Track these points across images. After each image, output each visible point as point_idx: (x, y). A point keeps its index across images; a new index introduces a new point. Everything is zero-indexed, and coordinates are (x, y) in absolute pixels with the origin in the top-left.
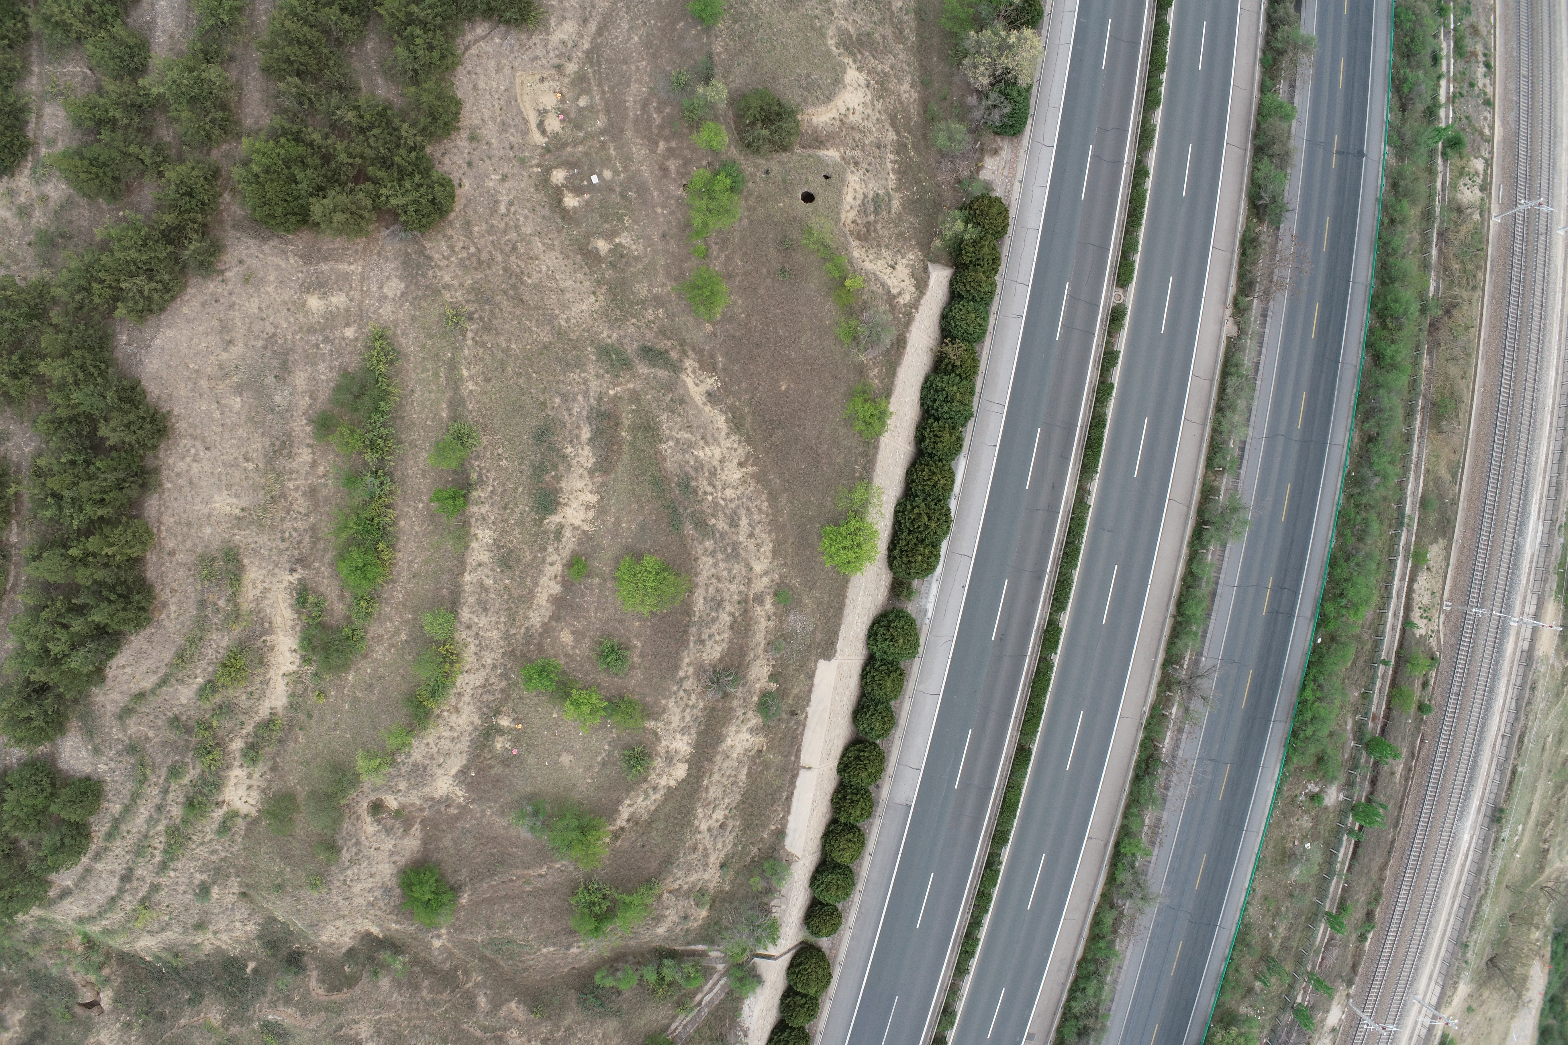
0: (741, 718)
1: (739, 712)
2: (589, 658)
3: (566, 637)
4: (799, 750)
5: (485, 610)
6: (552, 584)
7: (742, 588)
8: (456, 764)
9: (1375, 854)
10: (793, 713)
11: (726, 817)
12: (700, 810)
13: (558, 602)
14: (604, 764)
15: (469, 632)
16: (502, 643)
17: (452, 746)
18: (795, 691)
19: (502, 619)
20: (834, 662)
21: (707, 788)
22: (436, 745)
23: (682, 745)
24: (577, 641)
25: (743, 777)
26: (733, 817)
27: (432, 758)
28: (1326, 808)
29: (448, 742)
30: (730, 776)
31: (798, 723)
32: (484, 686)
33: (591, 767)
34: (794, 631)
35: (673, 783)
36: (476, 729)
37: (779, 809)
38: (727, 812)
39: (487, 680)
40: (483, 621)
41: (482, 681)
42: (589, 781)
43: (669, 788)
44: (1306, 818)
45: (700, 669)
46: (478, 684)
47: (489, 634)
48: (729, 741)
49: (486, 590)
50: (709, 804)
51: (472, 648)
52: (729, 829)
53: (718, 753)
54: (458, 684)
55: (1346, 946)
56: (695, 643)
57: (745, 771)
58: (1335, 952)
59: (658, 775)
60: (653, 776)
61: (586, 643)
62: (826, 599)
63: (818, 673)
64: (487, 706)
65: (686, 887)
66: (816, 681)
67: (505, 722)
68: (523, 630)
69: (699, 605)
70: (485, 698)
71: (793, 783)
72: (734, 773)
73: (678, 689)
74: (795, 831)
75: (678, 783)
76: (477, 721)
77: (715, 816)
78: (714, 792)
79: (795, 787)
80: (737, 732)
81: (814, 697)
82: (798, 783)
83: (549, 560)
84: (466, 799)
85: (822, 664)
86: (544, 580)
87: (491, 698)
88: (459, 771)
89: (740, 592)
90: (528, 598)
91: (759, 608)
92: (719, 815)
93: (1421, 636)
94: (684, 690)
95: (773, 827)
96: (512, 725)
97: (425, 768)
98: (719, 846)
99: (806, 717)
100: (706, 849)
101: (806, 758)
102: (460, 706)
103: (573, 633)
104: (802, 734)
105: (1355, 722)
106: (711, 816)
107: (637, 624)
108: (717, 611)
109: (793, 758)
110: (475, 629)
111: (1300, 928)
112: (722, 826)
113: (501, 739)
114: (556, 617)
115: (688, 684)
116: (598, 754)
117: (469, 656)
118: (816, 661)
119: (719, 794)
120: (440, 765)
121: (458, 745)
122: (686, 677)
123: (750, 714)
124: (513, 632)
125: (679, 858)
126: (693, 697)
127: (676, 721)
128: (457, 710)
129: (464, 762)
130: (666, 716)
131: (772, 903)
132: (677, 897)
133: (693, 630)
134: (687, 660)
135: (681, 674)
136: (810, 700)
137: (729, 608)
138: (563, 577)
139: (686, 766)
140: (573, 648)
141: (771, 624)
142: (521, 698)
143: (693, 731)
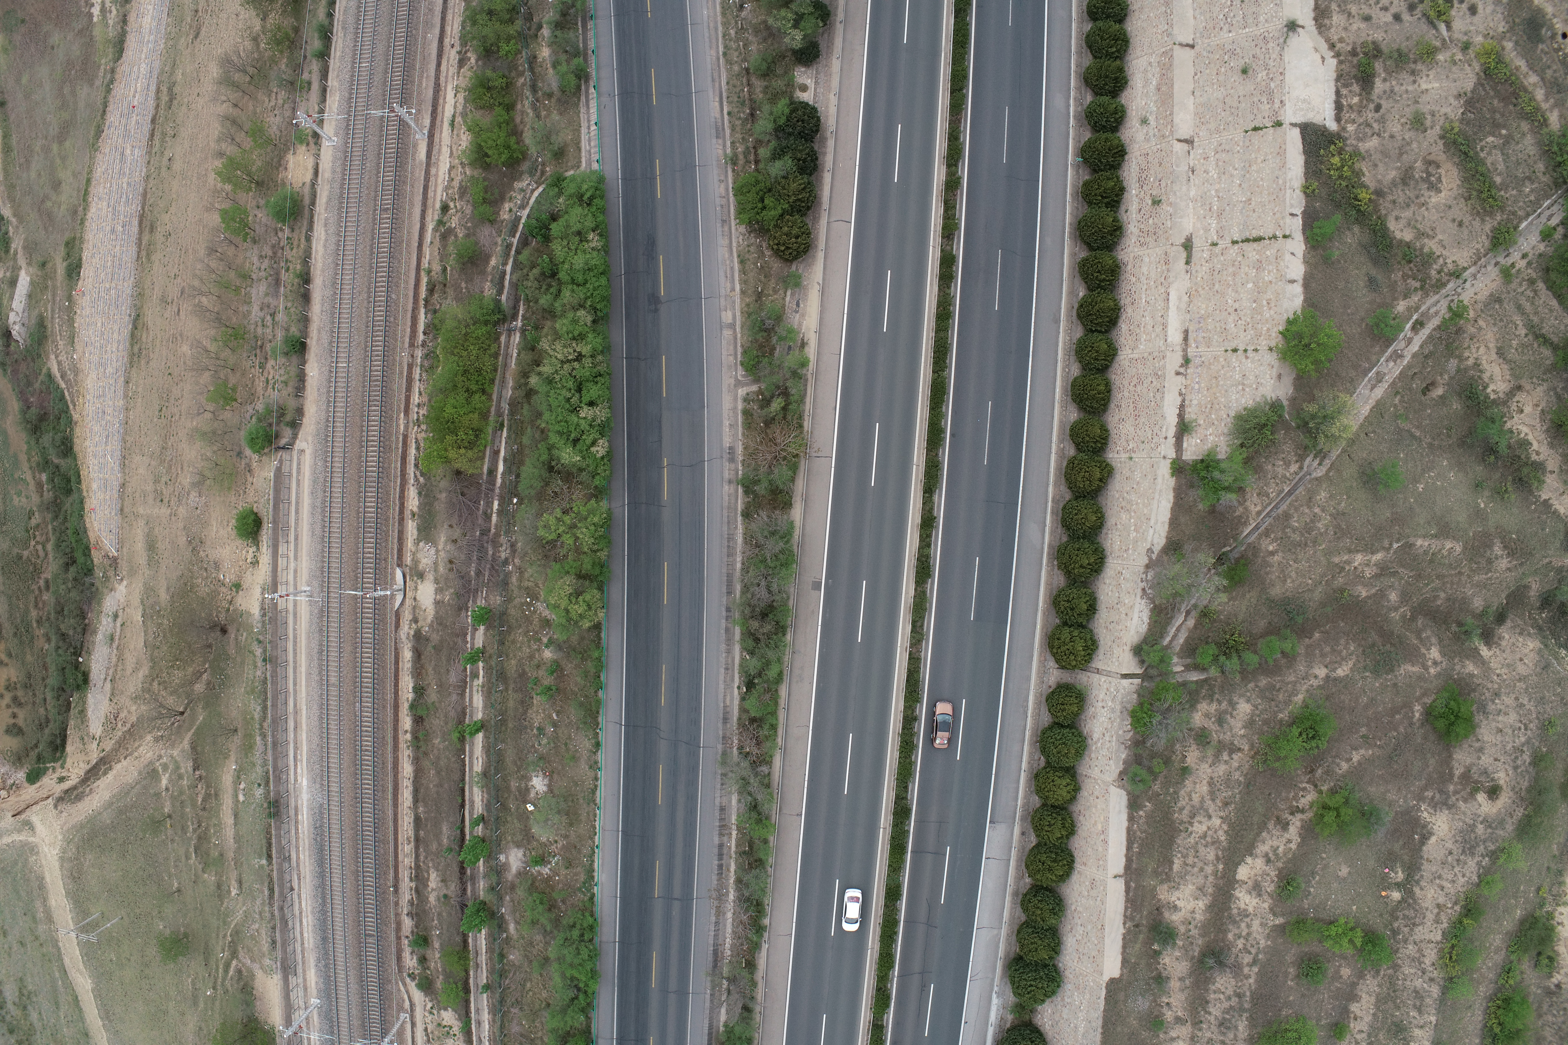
0: (1191, 927)
1: (1194, 932)
2: (1329, 961)
3: (1346, 972)
4: (1127, 891)
5: (1416, 992)
6: (1359, 1013)
7: (1200, 1034)
8: (1433, 849)
9: (437, 793)
10: (1137, 926)
11: (1191, 824)
12: (1223, 838)
13: (1353, 997)
14: (1313, 873)
15: (1431, 975)
16: (1399, 962)
17: (1440, 871)
18: (1138, 946)
19: (1400, 982)
20: (1106, 978)
21: (1218, 858)
22: (1455, 875)
23: (1244, 899)
24: (1337, 972)
25: (1176, 861)
26: (1182, 822)
27: (1458, 860)
28: (518, 847)
29: (1445, 876)
30: (1193, 866)
31: (1132, 919)
32: (1414, 924)
33: (1322, 869)
34: (1143, 996)
35: (1249, 860)
36: (1418, 882)
37: (1138, 833)
38: (1190, 829)
39: (1412, 930)
40: (1418, 983)
41: (1416, 930)
42: (1324, 855)
43: (1251, 855)
44: (543, 839)
45: (1236, 969)
46: (1420, 928)
47: (1412, 971)
48: (1201, 904)
49: (1415, 1006)
50: (1213, 843)
51: (1428, 961)
52: (1185, 812)
53: (1211, 895)
54: (1440, 932)
55: (440, 685)
56: (1244, 995)
57: (1176, 867)
58: (453, 678)
59: (1268, 875)
60: (1273, 874)
61: (1331, 972)
62: (1119, 1029)
63: (1119, 965)
64: (1409, 905)
65: (1225, 756)
66: (1119, 958)
67: (1396, 895)
68: (1382, 973)
69: (1242, 1026)
70: (1411, 913)
71: (1129, 860)
72: (1189, 868)
73: (1257, 954)
74: (1120, 812)
75: (1243, 861)
76: (1417, 890)
77: (1204, 828)
78: (1210, 854)
79: (1127, 856)
80: (1193, 912)
81: (1119, 943)
82: (1124, 860)
83: (1364, 1035)
84: (1419, 810)
85: (1116, 974)
86: (1368, 1019)
87: (1406, 912)
88: (1428, 839)
89: (1200, 1030)
90: (1380, 1001)
91: (1179, 1014)
92: (1199, 828)
93: (446, 1009)
94: (1250, 953)
95: (1141, 813)
96: (1389, 892)
97: (1464, 852)
98: (1196, 798)
99: (1124, 924)
100: (1213, 800)
101: (1120, 885)
102: (1436, 911)
103: (1341, 977)
104: (1126, 908)
105: (506, 930)
106: (1209, 828)
107: (1291, 998)
108: (1224, 1018)
109: (1133, 885)
110: (1426, 978)
111: (511, 713)
112: (1193, 816)
113: (1399, 880)
114: (1354, 985)
115: (1247, 959)
116: (1318, 883)
117: (1431, 955)
118: (1122, 975)
119: (1201, 849)
120: (1450, 853)
121: (1434, 869)
122: (1250, 965)
123: (1182, 929)
124: (1390, 971)
125: (1240, 792)
126: (1240, 946)
127: (1256, 924)
128: (1438, 906)
129: (1424, 848)
130: (1267, 931)
131: (1131, 733)
132: (1232, 744)
133: (1247, 1006)
134: (1251, 981)
135: (1256, 969)
136: (1124, 939)
137: (1212, 1019)
138: (1348, 1017)
139: (1238, 877)
140: (1340, 966)
141: (1165, 1000)
142: (1381, 915)
143: (1235, 911)
